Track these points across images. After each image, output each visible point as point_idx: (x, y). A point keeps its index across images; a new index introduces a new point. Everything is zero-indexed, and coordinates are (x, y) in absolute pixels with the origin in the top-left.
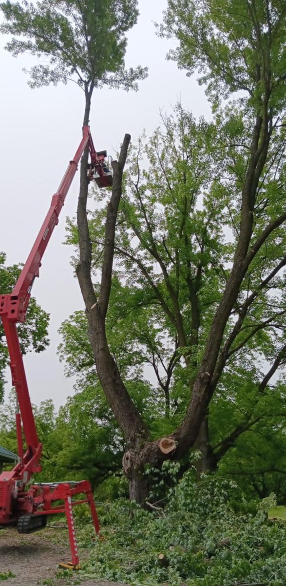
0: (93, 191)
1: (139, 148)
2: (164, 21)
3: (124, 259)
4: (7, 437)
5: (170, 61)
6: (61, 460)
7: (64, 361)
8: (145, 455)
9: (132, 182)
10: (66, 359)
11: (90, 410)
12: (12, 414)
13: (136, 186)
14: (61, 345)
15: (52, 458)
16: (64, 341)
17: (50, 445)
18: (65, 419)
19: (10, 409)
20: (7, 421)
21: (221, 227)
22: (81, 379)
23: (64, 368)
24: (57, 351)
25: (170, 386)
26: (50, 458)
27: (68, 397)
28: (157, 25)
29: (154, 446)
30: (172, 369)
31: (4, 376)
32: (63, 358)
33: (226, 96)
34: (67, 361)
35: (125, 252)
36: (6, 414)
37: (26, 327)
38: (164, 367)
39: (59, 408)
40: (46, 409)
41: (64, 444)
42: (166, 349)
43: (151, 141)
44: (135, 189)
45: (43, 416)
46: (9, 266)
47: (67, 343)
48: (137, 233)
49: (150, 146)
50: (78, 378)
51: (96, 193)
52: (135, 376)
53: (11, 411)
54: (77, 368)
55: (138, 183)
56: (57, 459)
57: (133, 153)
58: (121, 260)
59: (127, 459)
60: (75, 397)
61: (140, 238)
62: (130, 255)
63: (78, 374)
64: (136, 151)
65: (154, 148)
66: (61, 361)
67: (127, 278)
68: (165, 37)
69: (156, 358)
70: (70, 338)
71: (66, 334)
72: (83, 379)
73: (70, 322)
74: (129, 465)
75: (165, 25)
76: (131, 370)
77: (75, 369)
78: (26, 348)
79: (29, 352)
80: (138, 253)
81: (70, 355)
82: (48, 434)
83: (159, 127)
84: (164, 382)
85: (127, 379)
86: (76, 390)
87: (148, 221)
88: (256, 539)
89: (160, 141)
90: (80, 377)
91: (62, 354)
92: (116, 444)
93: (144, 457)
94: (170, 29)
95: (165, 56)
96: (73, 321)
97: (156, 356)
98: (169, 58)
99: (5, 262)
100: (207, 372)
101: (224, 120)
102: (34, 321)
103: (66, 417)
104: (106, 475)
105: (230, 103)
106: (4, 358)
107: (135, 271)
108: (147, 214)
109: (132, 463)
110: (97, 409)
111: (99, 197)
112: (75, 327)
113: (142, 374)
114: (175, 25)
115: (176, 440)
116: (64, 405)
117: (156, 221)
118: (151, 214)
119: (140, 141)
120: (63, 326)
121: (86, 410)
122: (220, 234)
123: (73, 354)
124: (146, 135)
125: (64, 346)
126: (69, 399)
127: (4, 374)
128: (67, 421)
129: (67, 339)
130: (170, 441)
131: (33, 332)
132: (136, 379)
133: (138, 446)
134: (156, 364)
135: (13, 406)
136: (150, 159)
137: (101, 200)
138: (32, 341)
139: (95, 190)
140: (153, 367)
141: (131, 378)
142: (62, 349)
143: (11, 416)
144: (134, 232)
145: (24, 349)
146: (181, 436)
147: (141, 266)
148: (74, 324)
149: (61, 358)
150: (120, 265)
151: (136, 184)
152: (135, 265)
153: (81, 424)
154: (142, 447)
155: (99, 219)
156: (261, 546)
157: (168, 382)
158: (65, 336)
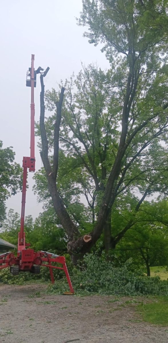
0: (48, 106)
1: (71, 82)
2: (81, 17)
3: (65, 144)
4: (8, 236)
5: (85, 37)
6: (38, 247)
7: (37, 194)
8: (77, 243)
9: (68, 102)
10: (38, 193)
11: (52, 220)
12: (10, 224)
13: (70, 104)
14: (35, 186)
15: (33, 245)
16: (36, 183)
17: (32, 239)
18: (39, 224)
19: (9, 221)
20: (8, 227)
21: (118, 122)
22: (46, 203)
23: (37, 198)
24: (33, 189)
25: (95, 205)
26: (32, 245)
27: (40, 213)
28: (77, 19)
29: (81, 239)
30: (95, 196)
31: (5, 205)
32: (36, 193)
33: (116, 55)
34: (38, 194)
35: (66, 139)
36: (7, 224)
37: (15, 179)
38: (91, 196)
39: (35, 219)
40: (29, 220)
41: (39, 238)
42: (92, 186)
43: (77, 78)
44: (70, 106)
45: (27, 224)
46: (5, 148)
47: (38, 184)
48: (72, 129)
49: (77, 80)
50: (45, 203)
51: (49, 107)
52: (76, 201)
53: (10, 222)
54: (44, 198)
55: (71, 102)
56: (36, 246)
57: (68, 85)
58: (64, 144)
59: (69, 245)
60: (43, 213)
61: (74, 132)
62: (69, 141)
63: (45, 200)
64: (70, 84)
65: (79, 81)
66: (35, 194)
67: (68, 153)
68: (82, 25)
69: (87, 191)
70: (39, 182)
71: (37, 179)
72: (47, 203)
73: (38, 173)
74: (70, 248)
75: (82, 19)
76: (74, 197)
77: (43, 198)
78: (16, 190)
79: (18, 192)
80: (73, 140)
81: (40, 191)
82: (30, 233)
83: (82, 70)
84: (91, 203)
85: (71, 203)
86: (44, 209)
87: (77, 123)
88: (123, 277)
89: (82, 77)
90: (46, 202)
91: (35, 190)
92: (66, 237)
93: (76, 244)
94: (84, 21)
95: (83, 35)
96: (40, 173)
97: (86, 190)
98: (84, 36)
99: (2, 146)
100: (105, 204)
101: (116, 66)
102: (20, 176)
103: (39, 223)
104: (62, 253)
105: (119, 58)
106: (4, 195)
107: (71, 149)
108: (77, 120)
109: (71, 247)
110: (55, 219)
111: (51, 109)
112: (42, 176)
113: (79, 199)
114: (87, 19)
115: (91, 236)
116: (37, 217)
117: (81, 123)
118: (79, 119)
119: (71, 78)
120: (35, 175)
121: (50, 220)
122: (117, 125)
123: (41, 190)
124: (74, 75)
125: (36, 186)
126: (41, 214)
127: (5, 204)
128: (40, 226)
129: (38, 182)
130: (89, 236)
131: (19, 182)
132: (76, 202)
133: (74, 239)
134: (87, 194)
135: (11, 220)
136: (77, 87)
137: (52, 110)
138: (19, 186)
139: (49, 105)
140: (85, 196)
141: (74, 202)
142: (35, 187)
143: (10, 225)
144: (70, 128)
145: (15, 191)
146: (94, 234)
147: (74, 147)
148: (41, 174)
149: (35, 193)
150: (63, 146)
151: (70, 103)
152: (71, 147)
153: (47, 227)
154: (76, 240)
155: (51, 121)
156: (125, 280)
157: (93, 203)
158: (37, 181)
